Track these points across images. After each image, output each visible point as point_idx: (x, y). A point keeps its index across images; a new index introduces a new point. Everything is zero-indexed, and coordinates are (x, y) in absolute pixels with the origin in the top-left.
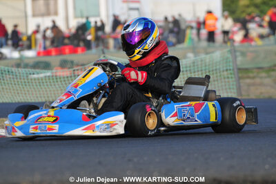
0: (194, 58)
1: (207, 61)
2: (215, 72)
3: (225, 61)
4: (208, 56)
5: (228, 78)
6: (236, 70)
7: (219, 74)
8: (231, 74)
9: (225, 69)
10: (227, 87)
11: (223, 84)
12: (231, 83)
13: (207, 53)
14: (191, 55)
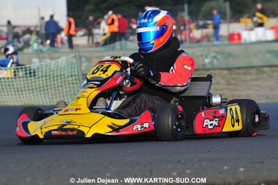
0: (39, 64)
1: (52, 66)
2: (59, 77)
3: (70, 67)
4: (53, 62)
5: (73, 83)
6: (81, 76)
7: (63, 80)
8: (76, 80)
9: (69, 74)
10: (72, 92)
11: (68, 89)
12: (76, 89)
13: (52, 59)
14: (35, 60)
